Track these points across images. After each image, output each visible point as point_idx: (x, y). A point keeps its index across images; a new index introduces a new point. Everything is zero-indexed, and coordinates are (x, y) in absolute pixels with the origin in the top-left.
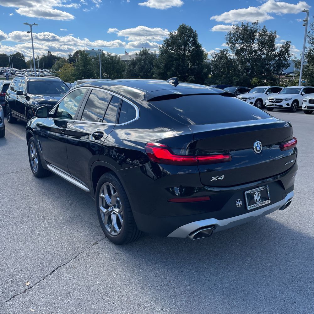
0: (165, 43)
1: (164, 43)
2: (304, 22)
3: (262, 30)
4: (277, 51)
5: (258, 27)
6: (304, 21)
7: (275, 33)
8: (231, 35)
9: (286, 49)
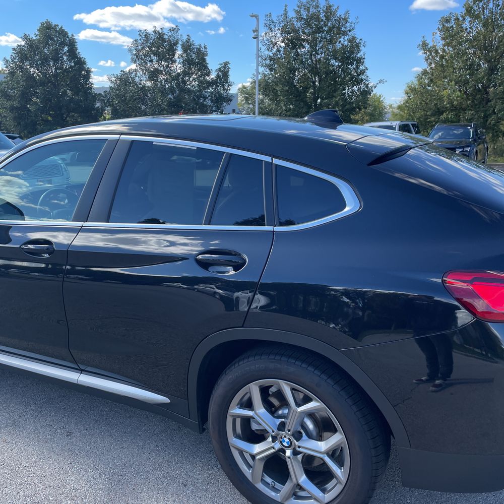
0: (17, 53)
1: (15, 54)
2: (254, 33)
3: (186, 41)
4: (213, 76)
5: (179, 37)
6: (254, 31)
7: (205, 48)
8: (137, 47)
9: (224, 74)
